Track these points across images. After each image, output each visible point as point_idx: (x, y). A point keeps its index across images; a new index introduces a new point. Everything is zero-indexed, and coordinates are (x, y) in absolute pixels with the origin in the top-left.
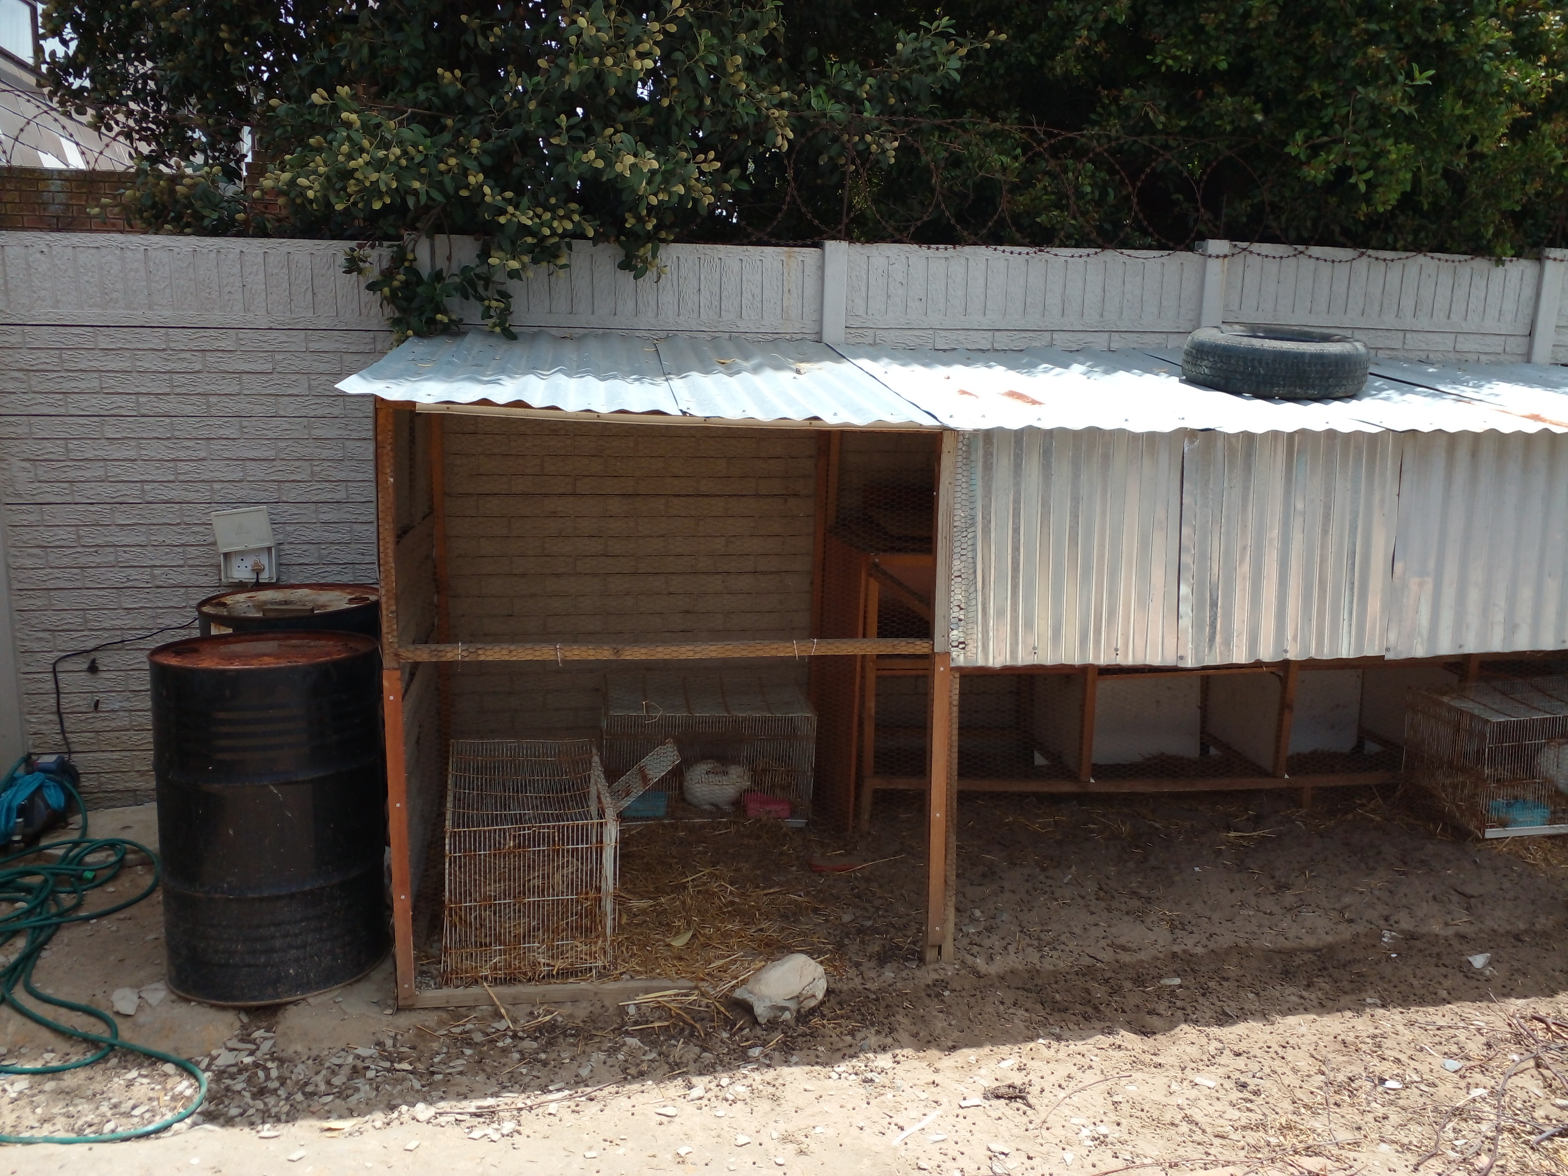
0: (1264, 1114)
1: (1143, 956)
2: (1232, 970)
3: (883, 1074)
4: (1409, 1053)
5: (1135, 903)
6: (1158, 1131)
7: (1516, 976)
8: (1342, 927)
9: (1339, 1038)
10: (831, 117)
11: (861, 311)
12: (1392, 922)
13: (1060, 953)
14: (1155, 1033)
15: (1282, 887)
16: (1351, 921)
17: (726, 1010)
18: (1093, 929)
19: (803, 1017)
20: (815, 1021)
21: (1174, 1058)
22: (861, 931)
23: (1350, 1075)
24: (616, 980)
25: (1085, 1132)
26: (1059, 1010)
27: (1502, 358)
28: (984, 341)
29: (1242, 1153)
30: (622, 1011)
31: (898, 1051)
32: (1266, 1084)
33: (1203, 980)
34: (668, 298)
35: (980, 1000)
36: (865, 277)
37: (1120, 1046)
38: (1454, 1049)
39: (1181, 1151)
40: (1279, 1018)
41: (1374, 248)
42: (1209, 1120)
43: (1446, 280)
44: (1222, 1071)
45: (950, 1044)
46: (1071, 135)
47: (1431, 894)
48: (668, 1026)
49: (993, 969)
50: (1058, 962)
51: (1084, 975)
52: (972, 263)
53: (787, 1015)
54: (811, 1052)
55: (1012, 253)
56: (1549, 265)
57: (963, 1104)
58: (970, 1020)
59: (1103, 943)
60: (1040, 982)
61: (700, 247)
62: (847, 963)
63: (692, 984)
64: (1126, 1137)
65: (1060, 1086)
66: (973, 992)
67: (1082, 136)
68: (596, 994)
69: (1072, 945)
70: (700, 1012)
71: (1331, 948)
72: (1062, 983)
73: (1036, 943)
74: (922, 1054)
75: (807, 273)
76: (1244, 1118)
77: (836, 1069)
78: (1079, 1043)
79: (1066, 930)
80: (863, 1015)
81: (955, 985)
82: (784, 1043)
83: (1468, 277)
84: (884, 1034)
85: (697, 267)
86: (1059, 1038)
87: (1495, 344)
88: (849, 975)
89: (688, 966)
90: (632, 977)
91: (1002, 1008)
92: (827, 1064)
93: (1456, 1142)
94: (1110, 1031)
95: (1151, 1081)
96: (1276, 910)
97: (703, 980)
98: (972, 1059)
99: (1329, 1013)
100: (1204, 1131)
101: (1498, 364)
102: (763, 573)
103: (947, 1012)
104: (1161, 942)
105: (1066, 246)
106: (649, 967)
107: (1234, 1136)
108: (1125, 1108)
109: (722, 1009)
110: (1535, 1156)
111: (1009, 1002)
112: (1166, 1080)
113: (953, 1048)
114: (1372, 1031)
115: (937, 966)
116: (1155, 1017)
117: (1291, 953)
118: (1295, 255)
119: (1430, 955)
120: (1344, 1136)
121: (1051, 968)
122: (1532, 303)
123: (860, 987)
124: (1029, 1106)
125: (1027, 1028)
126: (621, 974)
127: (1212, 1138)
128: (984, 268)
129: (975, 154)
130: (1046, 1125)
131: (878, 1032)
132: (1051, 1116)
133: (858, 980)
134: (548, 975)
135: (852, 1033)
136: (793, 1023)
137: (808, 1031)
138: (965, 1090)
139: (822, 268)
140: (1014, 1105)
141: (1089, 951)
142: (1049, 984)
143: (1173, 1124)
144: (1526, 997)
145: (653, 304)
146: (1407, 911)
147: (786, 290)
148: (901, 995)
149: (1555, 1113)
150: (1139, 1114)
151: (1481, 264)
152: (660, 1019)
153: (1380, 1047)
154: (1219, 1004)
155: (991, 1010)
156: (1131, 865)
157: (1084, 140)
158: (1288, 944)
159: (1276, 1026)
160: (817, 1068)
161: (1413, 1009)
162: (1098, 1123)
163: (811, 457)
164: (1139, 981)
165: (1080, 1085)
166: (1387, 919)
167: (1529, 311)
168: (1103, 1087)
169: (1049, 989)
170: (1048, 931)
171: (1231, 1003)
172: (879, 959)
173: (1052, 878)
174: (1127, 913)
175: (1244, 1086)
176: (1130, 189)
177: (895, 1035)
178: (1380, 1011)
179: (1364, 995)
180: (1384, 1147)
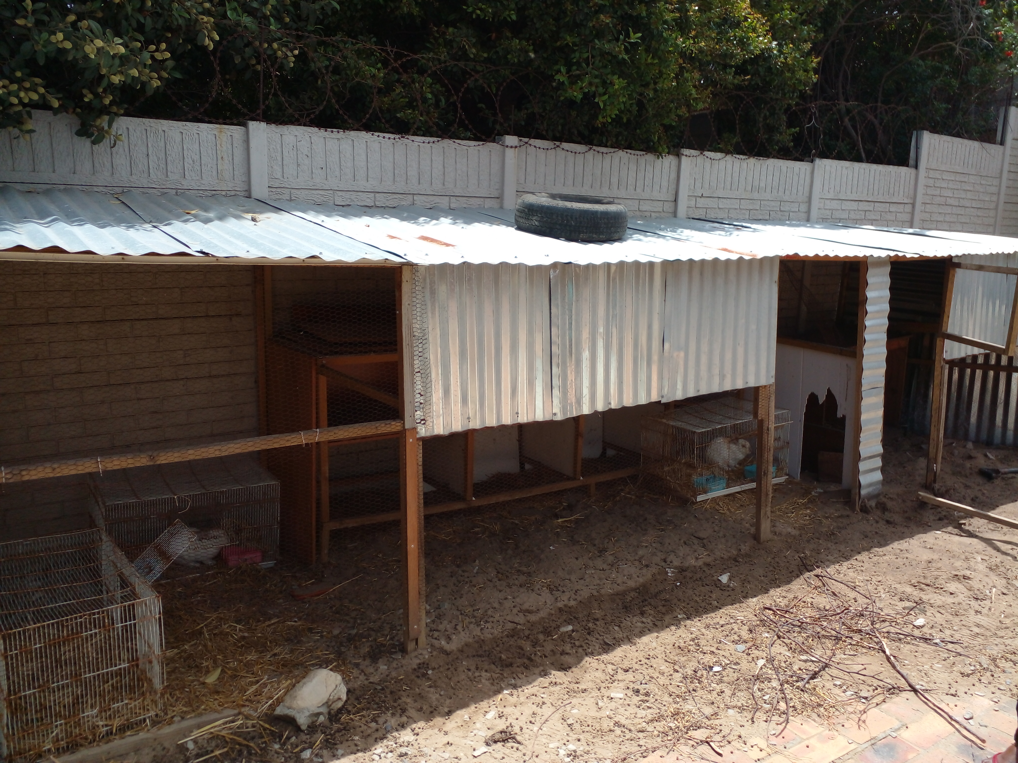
0: (659, 709)
1: (542, 614)
2: (598, 613)
3: (410, 746)
4: (716, 645)
5: (522, 578)
6: (605, 738)
7: (746, 584)
8: (644, 570)
9: (676, 645)
10: (245, 26)
11: (279, 175)
12: (668, 563)
13: (492, 624)
14: (570, 668)
15: (602, 551)
16: (647, 566)
17: (270, 725)
18: (505, 601)
19: (334, 716)
20: (344, 718)
21: (590, 683)
22: (351, 639)
23: (693, 669)
24: (170, 723)
25: (562, 752)
26: (507, 666)
27: (663, 215)
28: (369, 200)
29: (659, 739)
30: (183, 748)
31: (414, 726)
32: (651, 687)
33: (584, 624)
34: (121, 161)
35: (454, 672)
36: (280, 150)
37: (556, 683)
38: (737, 638)
39: (624, 749)
40: (638, 640)
41: (596, 145)
42: (630, 721)
43: (633, 167)
44: (622, 685)
45: (446, 710)
46: (416, 57)
47: (682, 541)
48: (227, 752)
49: (453, 646)
50: (493, 631)
51: (513, 636)
52: (356, 143)
53: (322, 719)
54: (349, 743)
55: (384, 137)
56: (684, 159)
57: (476, 754)
58: (452, 688)
59: (515, 611)
60: (487, 648)
61: (146, 121)
62: (349, 666)
63: (236, 711)
64: (587, 748)
65: (531, 722)
66: (447, 667)
67: (423, 58)
68: (155, 739)
69: (497, 616)
70: (249, 733)
71: (644, 586)
72: (501, 645)
73: (473, 620)
74: (431, 723)
75: (235, 145)
76: (649, 715)
77: (376, 752)
78: (529, 687)
79: (488, 606)
80: (377, 704)
81: (434, 664)
82: (327, 741)
83: (644, 165)
84: (398, 715)
85: (144, 137)
86: (515, 687)
87: (658, 207)
88: (355, 675)
89: (227, 697)
90: (183, 718)
91: (470, 674)
92: (365, 749)
93: (764, 698)
94: (545, 674)
95: (584, 703)
96: (605, 566)
97: (244, 706)
98: (466, 717)
99: (663, 630)
100: (630, 730)
101: (661, 218)
102: (215, 376)
103: (434, 686)
104: (549, 602)
105: (418, 135)
106: (194, 706)
107: (650, 729)
108: (577, 726)
109: (267, 726)
110: (806, 695)
111: (473, 668)
112: (592, 700)
113: (449, 713)
114: (690, 636)
115: (416, 653)
116: (567, 656)
117: (623, 594)
118: (555, 148)
119: (697, 580)
120: (708, 711)
121: (490, 636)
122: (675, 182)
123: (366, 682)
124: (519, 743)
125: (492, 684)
126: (172, 717)
127: (636, 733)
128: (365, 147)
129: (352, 65)
130: (535, 754)
131: (393, 715)
132: (536, 746)
133: (362, 677)
134: (107, 734)
135: (374, 720)
136: (327, 723)
137: (341, 727)
138: (472, 743)
139: (247, 141)
140: (509, 745)
141: (509, 618)
142: (493, 648)
143: (611, 731)
144: (755, 596)
145: (108, 165)
146: (673, 554)
147: (219, 157)
148: (398, 681)
149: (803, 665)
150: (587, 729)
151: (650, 157)
152: (217, 746)
153: (699, 646)
154: (601, 638)
155: (463, 677)
156: (510, 552)
157: (423, 61)
158: (621, 588)
159: (638, 645)
160: (360, 754)
161: (704, 617)
162: (567, 743)
163: (247, 285)
164: (547, 632)
165: (544, 718)
166: (665, 561)
167: (674, 186)
168: (557, 715)
169: (495, 652)
170: (478, 610)
171: (608, 636)
172: (371, 657)
173: (466, 571)
174: (521, 586)
175: (638, 691)
176: (455, 98)
177: (407, 713)
178: (688, 622)
179: (676, 614)
180: (731, 712)
